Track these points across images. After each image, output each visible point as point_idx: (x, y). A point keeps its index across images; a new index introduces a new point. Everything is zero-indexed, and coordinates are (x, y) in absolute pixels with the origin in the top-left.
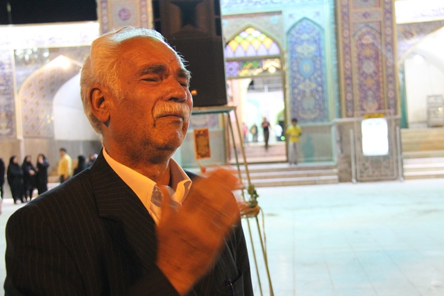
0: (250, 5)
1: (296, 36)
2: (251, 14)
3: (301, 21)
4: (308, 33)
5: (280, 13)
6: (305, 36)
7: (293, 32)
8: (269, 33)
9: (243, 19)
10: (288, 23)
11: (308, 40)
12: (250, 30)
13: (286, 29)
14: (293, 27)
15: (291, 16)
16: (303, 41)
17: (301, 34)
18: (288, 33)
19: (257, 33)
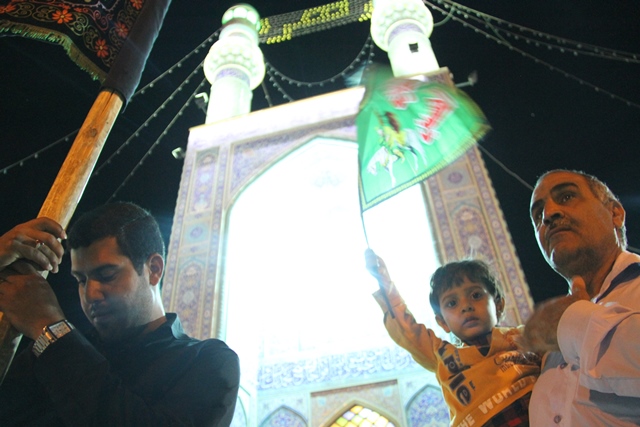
0: (355, 375)
1: (419, 410)
2: (357, 387)
3: (423, 389)
4: (436, 406)
5: (394, 382)
6: (431, 410)
7: (415, 405)
8: (382, 409)
9: (346, 394)
10: (407, 395)
11: (437, 414)
12: (356, 409)
13: (405, 402)
14: (414, 398)
15: (409, 385)
16: (429, 417)
17: (427, 407)
18: (408, 407)
19: (366, 412)
